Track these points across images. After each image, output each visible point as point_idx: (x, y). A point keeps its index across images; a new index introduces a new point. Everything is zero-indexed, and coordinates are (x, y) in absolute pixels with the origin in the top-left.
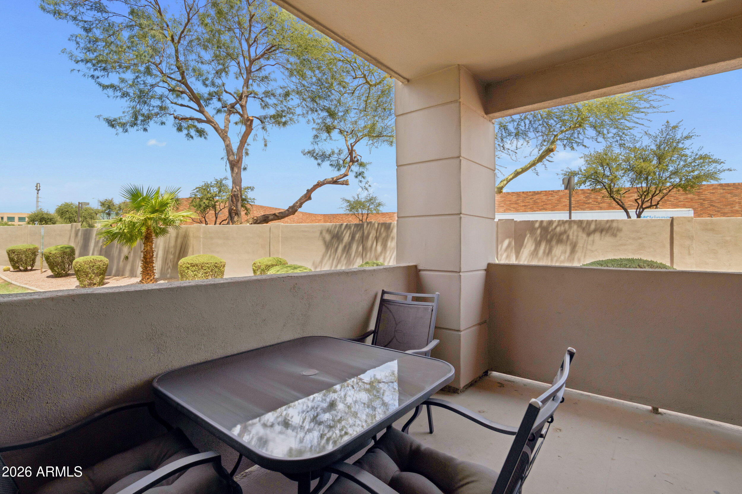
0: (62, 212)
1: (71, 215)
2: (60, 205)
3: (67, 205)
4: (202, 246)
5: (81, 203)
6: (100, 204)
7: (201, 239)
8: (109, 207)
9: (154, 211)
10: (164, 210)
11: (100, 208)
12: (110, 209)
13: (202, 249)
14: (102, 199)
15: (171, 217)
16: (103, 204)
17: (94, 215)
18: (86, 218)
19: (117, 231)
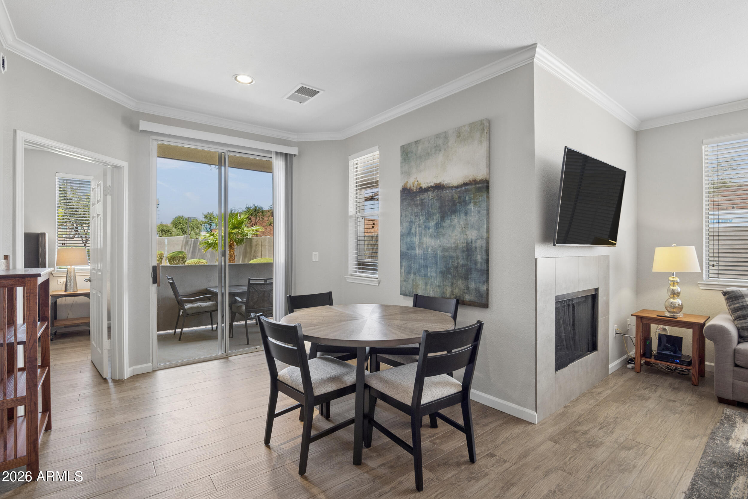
0: (176, 224)
1: (183, 226)
2: (174, 218)
3: (180, 218)
4: (267, 252)
5: (190, 217)
6: (204, 216)
7: (267, 247)
8: (210, 219)
9: (234, 228)
10: (241, 227)
11: (204, 220)
12: (211, 220)
13: (267, 254)
14: (205, 213)
15: (245, 232)
16: (206, 217)
17: (199, 225)
18: (194, 228)
19: (211, 242)
